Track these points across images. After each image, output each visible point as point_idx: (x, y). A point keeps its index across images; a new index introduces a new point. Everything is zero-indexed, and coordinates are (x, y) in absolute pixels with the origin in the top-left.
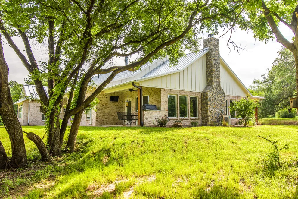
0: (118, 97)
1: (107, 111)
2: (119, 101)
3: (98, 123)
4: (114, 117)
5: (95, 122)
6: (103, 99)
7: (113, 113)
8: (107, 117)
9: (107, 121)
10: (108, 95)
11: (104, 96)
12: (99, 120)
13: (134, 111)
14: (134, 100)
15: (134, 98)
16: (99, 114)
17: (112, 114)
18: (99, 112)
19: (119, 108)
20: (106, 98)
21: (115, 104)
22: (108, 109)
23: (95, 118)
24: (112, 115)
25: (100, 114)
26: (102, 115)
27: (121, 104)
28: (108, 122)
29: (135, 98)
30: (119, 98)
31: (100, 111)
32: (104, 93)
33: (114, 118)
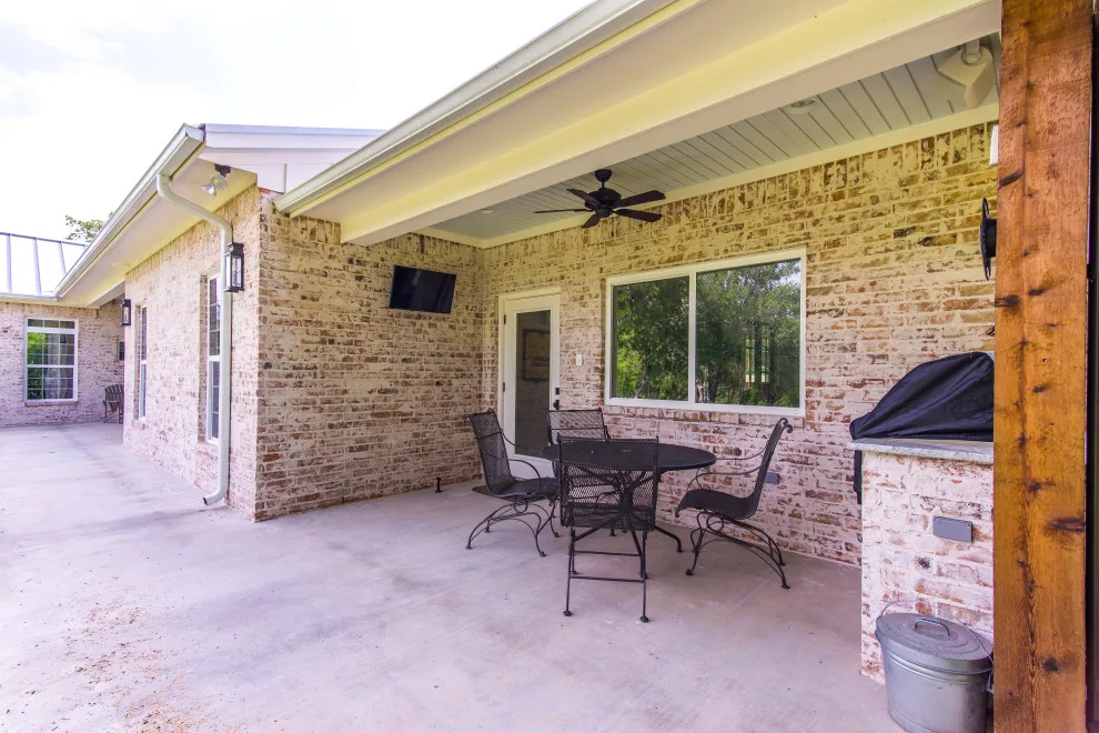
0: (454, 277)
1: (360, 386)
2: (453, 310)
3: (285, 497)
4: (415, 428)
5: (252, 488)
6: (331, 287)
7: (409, 401)
8: (364, 432)
9: (363, 463)
10: (375, 257)
11: (334, 264)
12: (288, 466)
13: (593, 396)
14: (594, 304)
15: (595, 290)
16: (292, 417)
17: (405, 408)
18: (292, 394)
19: (458, 363)
20: (354, 283)
21: (423, 332)
22: (372, 366)
23: (254, 453)
24: (405, 417)
25: (302, 416)
26: (317, 419)
27: (471, 329)
28: (375, 476)
29: (603, 287)
30: (457, 288)
31: (299, 385)
32: (338, 235)
33: (416, 435)
